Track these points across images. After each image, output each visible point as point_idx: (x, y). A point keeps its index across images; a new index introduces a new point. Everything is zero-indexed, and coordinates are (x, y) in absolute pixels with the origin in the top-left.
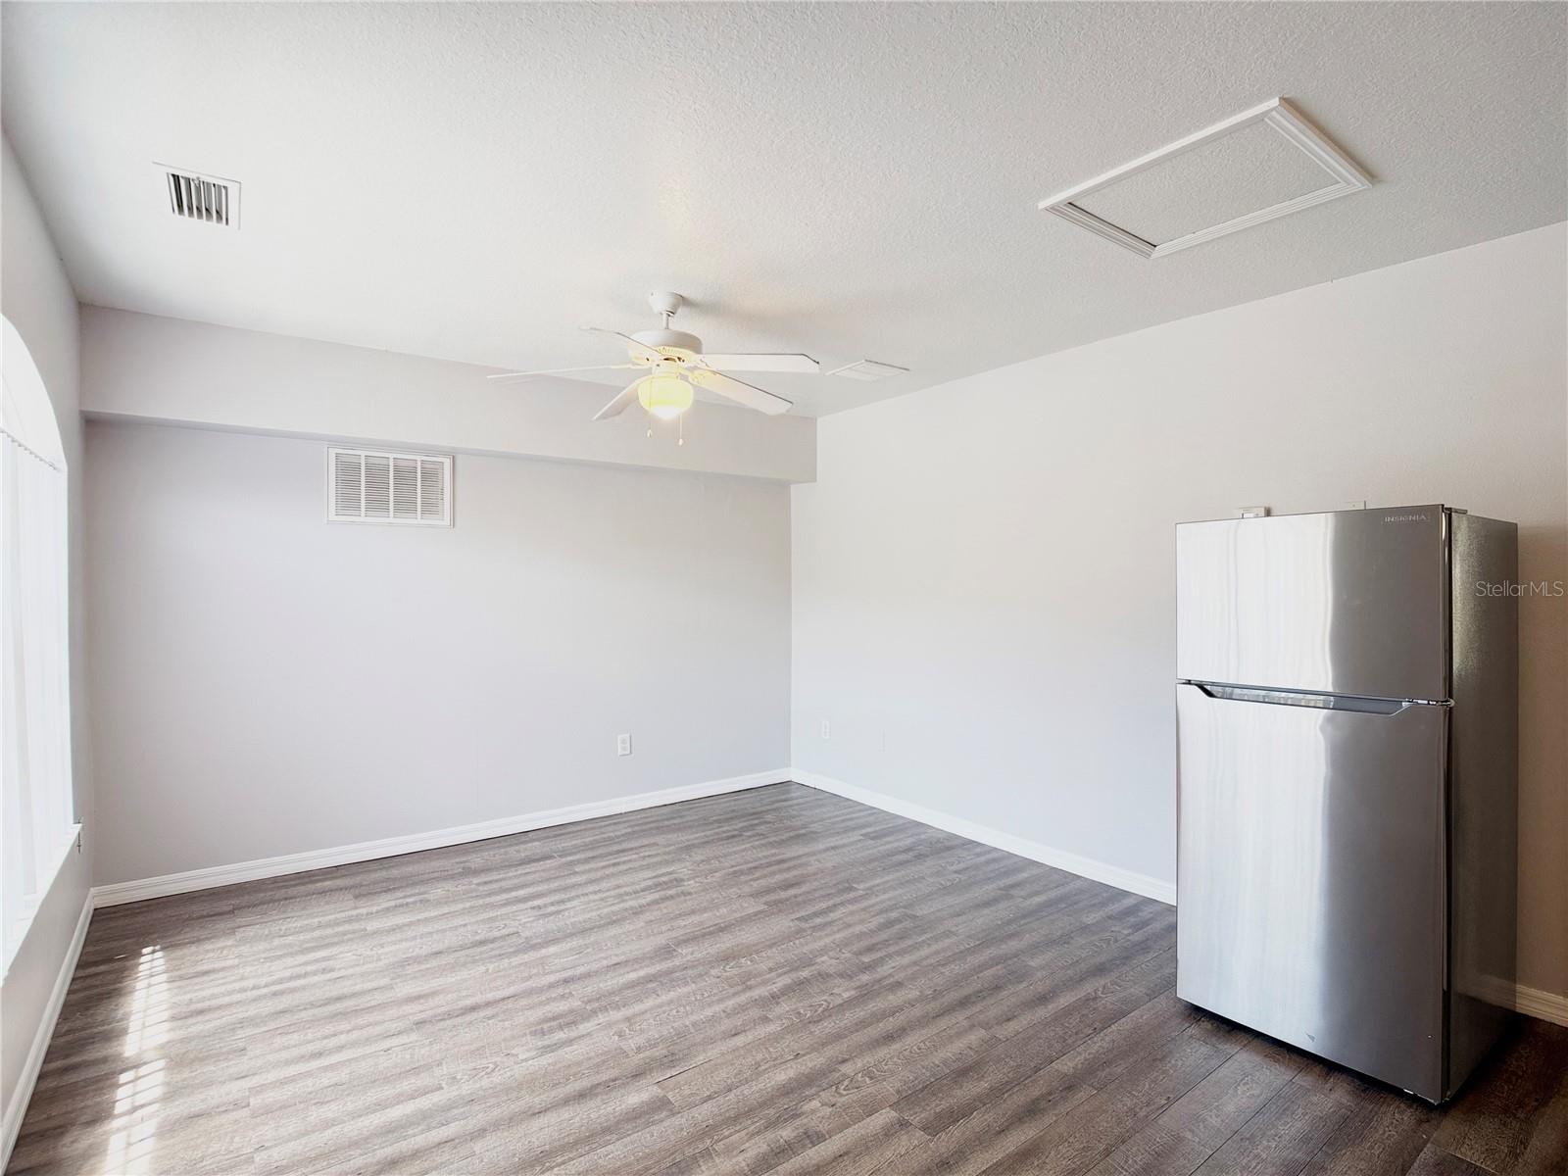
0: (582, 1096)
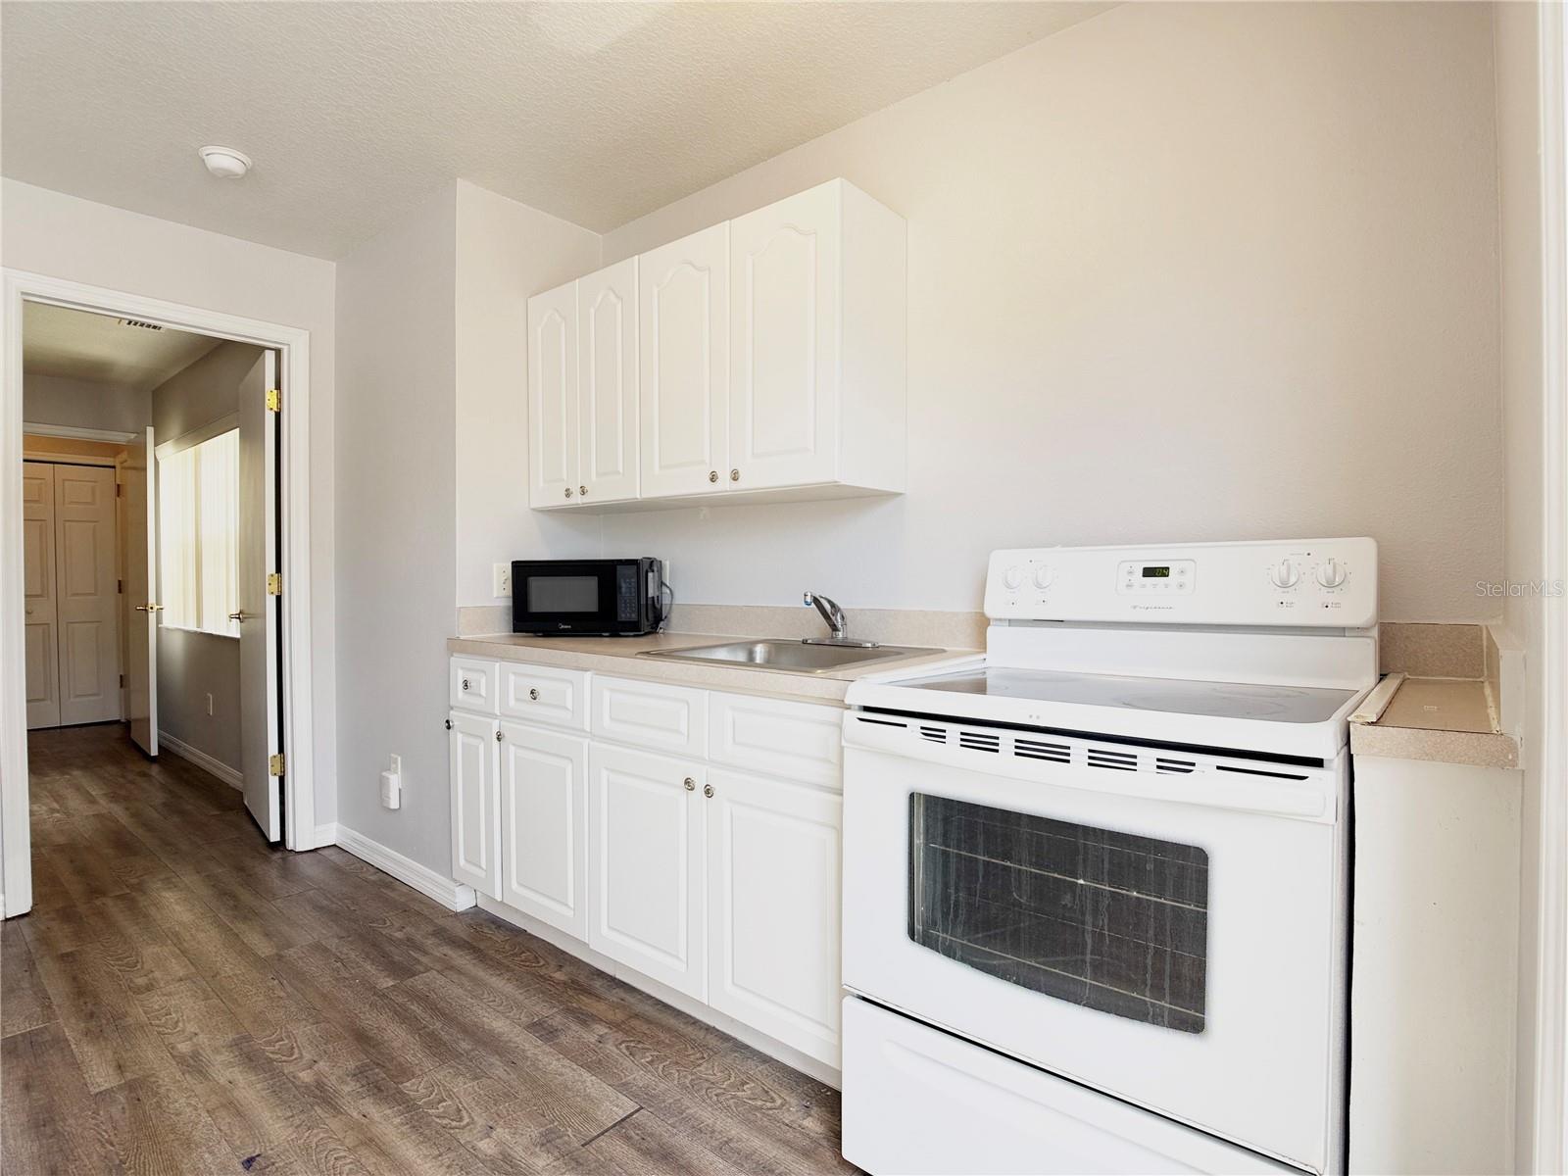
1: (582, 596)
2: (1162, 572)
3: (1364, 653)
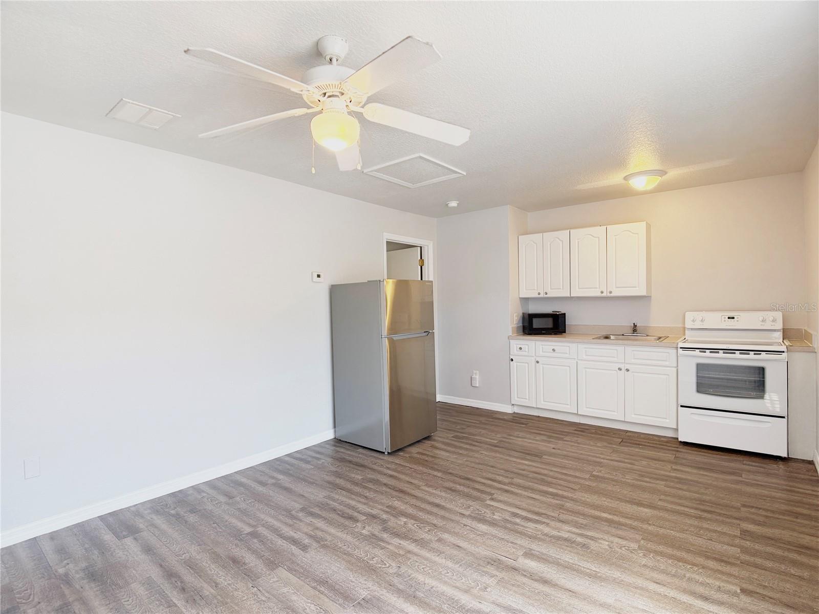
0: (545, 582)
1: (549, 323)
2: (733, 318)
3: (779, 335)
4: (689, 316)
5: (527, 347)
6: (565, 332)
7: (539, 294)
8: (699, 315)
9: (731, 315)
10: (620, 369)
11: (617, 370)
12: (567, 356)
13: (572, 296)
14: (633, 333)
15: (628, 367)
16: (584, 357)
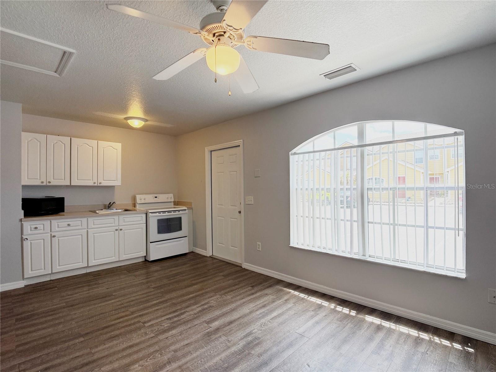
4: (138, 197)
5: (42, 226)
6: (63, 211)
7: (42, 182)
8: (143, 196)
9: (156, 195)
10: (117, 230)
11: (115, 231)
12: (80, 227)
13: (72, 184)
14: (108, 209)
15: (121, 228)
16: (93, 226)
